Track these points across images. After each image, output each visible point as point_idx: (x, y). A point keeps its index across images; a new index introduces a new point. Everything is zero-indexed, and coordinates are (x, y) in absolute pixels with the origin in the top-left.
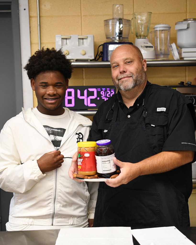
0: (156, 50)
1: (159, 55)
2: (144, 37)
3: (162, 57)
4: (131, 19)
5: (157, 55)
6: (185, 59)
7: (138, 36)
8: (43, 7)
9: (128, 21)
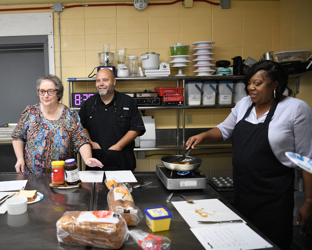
0: (129, 71)
1: (132, 74)
2: (123, 63)
3: (133, 75)
4: (114, 53)
5: (130, 74)
6: (147, 76)
7: (119, 62)
8: (62, 45)
9: (113, 54)
